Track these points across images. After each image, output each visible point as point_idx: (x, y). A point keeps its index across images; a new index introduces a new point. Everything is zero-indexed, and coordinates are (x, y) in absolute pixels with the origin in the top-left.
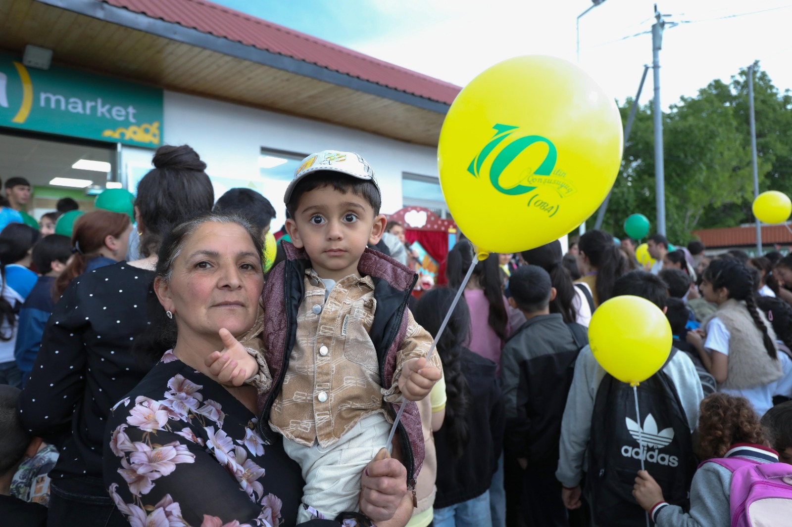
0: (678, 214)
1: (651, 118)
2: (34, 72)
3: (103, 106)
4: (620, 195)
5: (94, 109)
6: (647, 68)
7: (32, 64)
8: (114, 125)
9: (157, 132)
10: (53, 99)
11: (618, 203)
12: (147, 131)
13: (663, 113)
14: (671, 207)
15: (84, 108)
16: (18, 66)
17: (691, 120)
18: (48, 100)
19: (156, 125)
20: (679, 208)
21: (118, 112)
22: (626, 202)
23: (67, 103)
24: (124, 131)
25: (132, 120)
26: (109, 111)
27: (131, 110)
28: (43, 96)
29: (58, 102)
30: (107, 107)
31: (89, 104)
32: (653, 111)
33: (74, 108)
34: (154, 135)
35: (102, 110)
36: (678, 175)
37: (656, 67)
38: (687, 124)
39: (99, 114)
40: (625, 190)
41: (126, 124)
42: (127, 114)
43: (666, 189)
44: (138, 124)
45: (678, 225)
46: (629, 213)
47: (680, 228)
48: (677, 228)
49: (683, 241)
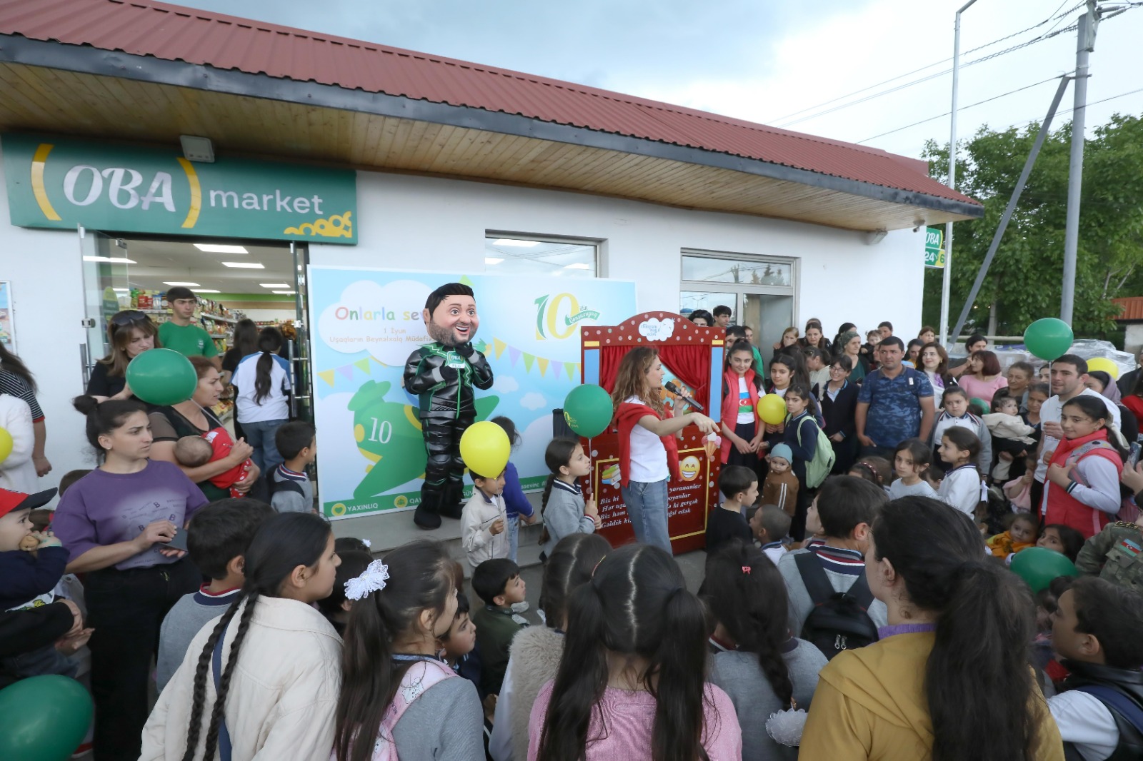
0: (1094, 277)
1: (1066, 149)
2: (198, 164)
3: (282, 200)
4: (1010, 253)
5: (272, 203)
6: (1065, 80)
7: (195, 158)
8: (296, 219)
9: (349, 224)
10: (224, 196)
11: (1006, 264)
12: (337, 223)
13: (1086, 141)
14: (1085, 269)
15: (260, 203)
16: (180, 160)
17: (1130, 148)
18: (218, 198)
19: (348, 215)
20: (1096, 268)
21: (301, 204)
22: (1018, 261)
23: (241, 200)
24: (310, 226)
25: (318, 212)
26: (290, 204)
27: (316, 200)
28: (213, 194)
29: (230, 199)
30: (288, 199)
31: (266, 198)
32: (1069, 140)
33: (249, 204)
34: (346, 228)
35: (281, 204)
36: (1100, 225)
37: (1081, 76)
38: (1123, 154)
39: (279, 209)
40: (1017, 246)
41: (311, 217)
42: (312, 204)
43: (1079, 244)
44: (326, 217)
45: (1093, 292)
46: (1021, 276)
47: (1095, 295)
48: (1091, 294)
49: (1100, 312)
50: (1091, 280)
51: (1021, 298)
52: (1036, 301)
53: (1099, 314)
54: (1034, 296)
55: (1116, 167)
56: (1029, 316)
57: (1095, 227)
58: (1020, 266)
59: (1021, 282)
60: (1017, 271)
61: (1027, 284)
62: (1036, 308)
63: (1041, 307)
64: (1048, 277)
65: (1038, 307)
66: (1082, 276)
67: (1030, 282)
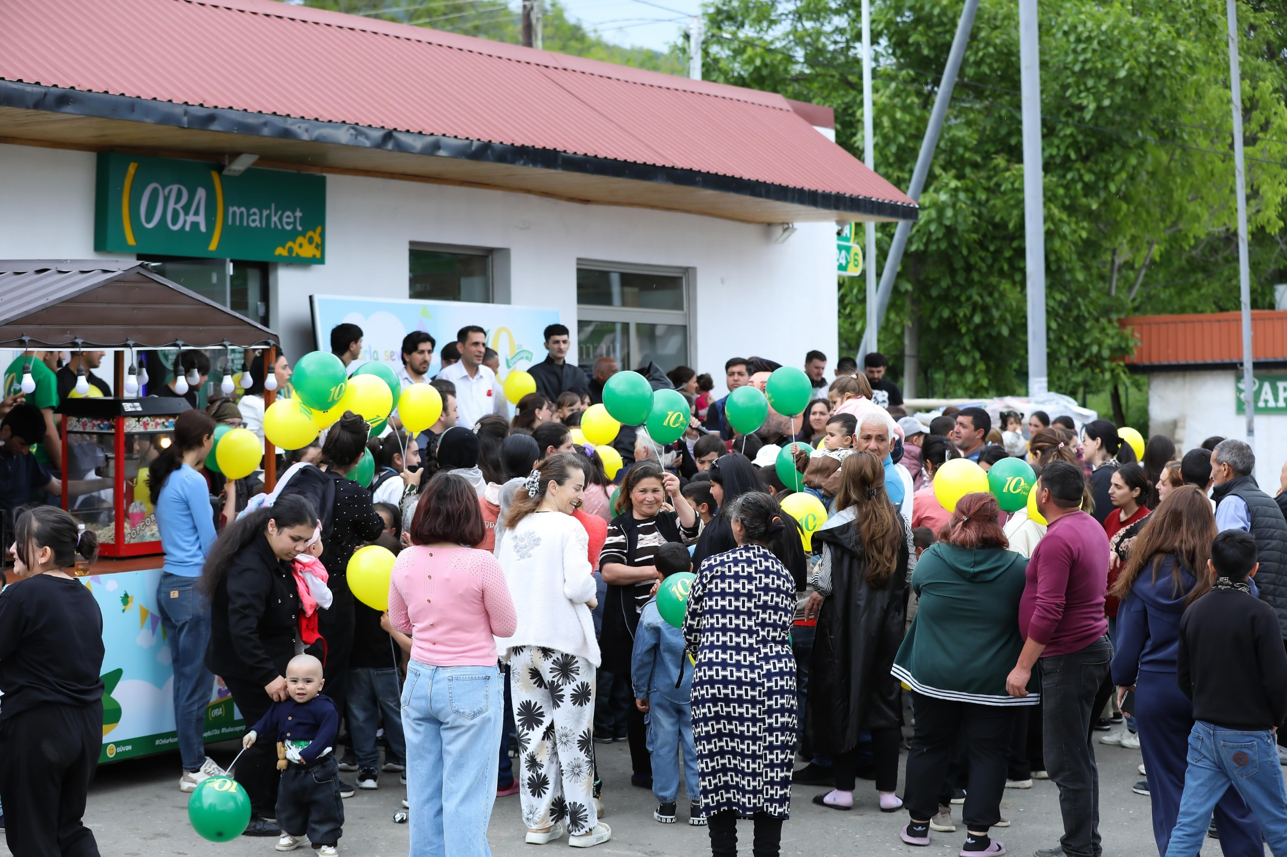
2: (225, 178)
3: (276, 213)
5: (269, 218)
9: (319, 241)
10: (238, 212)
12: (311, 241)
15: (261, 219)
16: (215, 176)
18: (234, 215)
19: (319, 230)
20: (1087, 249)
21: (287, 219)
23: (248, 216)
24: (293, 244)
25: (299, 227)
26: (281, 218)
27: (298, 213)
28: (231, 211)
30: (279, 213)
31: (265, 213)
33: (253, 221)
34: (317, 246)
35: (275, 218)
39: (272, 225)
42: (295, 219)
44: (304, 233)
45: (1087, 301)
46: (959, 264)
47: (1091, 309)
48: (1083, 308)
49: (1100, 345)
50: (1080, 276)
51: (961, 314)
52: (987, 323)
53: (1099, 351)
54: (985, 309)
55: (1095, 44)
56: (977, 355)
57: (1076, 161)
58: (956, 242)
59: (960, 278)
60: (950, 252)
61: (970, 283)
62: (989, 336)
63: (1000, 334)
64: (1006, 267)
65: (994, 333)
66: (1064, 266)
67: (976, 276)
